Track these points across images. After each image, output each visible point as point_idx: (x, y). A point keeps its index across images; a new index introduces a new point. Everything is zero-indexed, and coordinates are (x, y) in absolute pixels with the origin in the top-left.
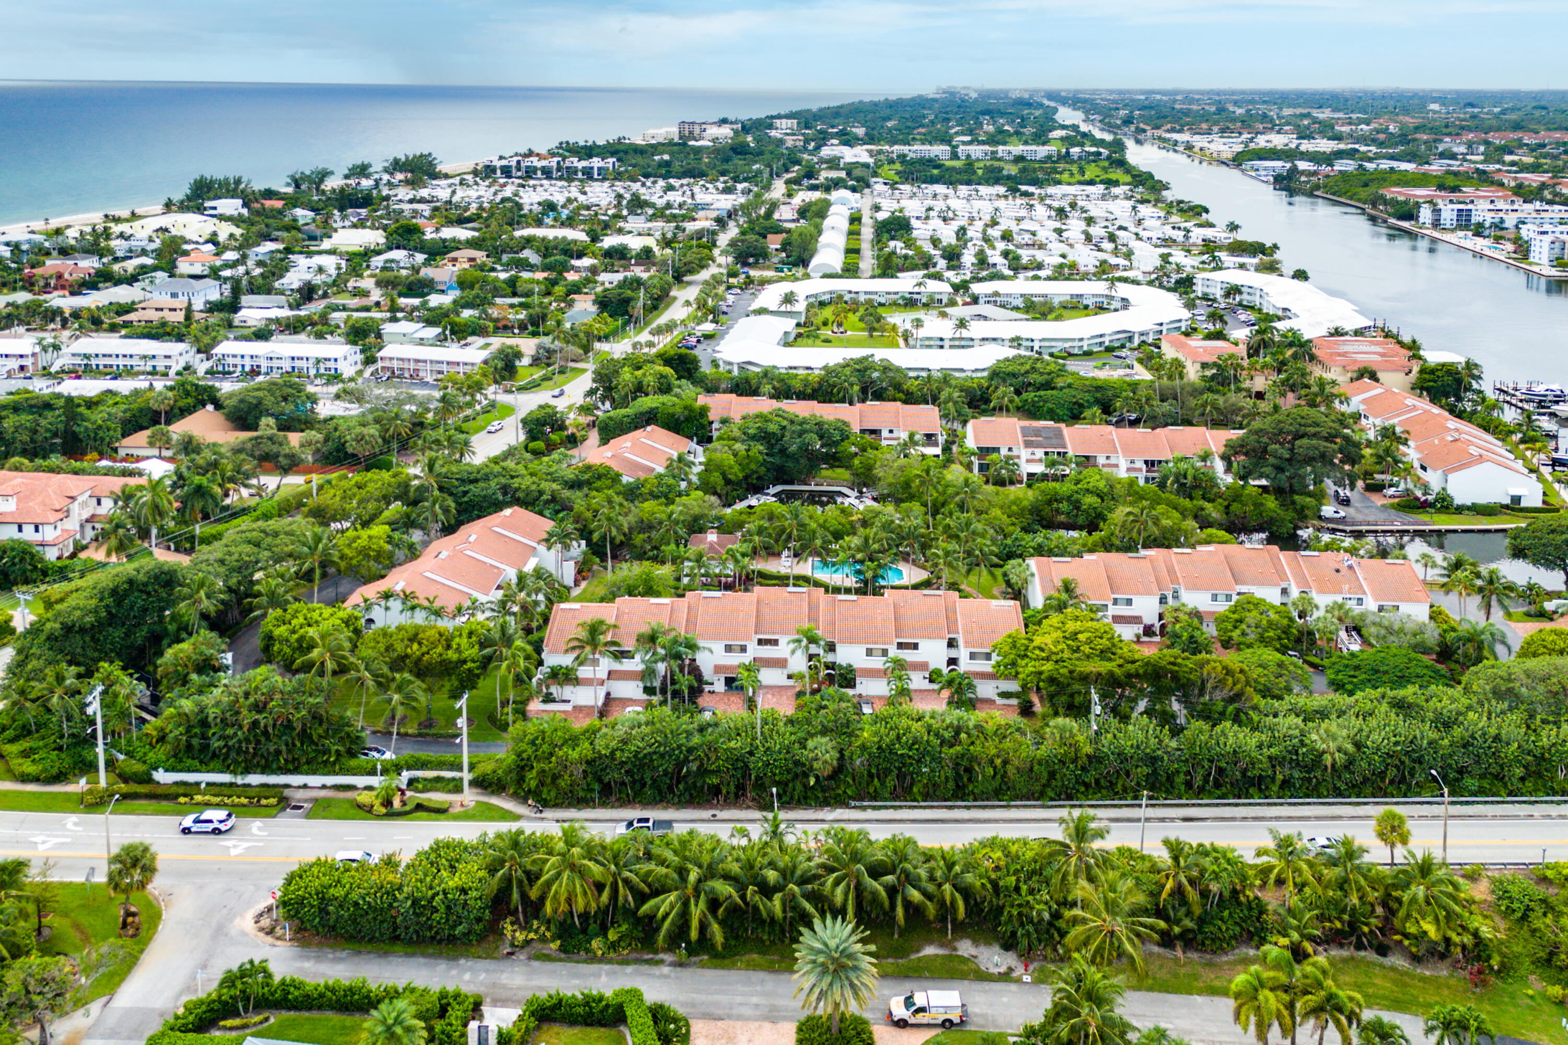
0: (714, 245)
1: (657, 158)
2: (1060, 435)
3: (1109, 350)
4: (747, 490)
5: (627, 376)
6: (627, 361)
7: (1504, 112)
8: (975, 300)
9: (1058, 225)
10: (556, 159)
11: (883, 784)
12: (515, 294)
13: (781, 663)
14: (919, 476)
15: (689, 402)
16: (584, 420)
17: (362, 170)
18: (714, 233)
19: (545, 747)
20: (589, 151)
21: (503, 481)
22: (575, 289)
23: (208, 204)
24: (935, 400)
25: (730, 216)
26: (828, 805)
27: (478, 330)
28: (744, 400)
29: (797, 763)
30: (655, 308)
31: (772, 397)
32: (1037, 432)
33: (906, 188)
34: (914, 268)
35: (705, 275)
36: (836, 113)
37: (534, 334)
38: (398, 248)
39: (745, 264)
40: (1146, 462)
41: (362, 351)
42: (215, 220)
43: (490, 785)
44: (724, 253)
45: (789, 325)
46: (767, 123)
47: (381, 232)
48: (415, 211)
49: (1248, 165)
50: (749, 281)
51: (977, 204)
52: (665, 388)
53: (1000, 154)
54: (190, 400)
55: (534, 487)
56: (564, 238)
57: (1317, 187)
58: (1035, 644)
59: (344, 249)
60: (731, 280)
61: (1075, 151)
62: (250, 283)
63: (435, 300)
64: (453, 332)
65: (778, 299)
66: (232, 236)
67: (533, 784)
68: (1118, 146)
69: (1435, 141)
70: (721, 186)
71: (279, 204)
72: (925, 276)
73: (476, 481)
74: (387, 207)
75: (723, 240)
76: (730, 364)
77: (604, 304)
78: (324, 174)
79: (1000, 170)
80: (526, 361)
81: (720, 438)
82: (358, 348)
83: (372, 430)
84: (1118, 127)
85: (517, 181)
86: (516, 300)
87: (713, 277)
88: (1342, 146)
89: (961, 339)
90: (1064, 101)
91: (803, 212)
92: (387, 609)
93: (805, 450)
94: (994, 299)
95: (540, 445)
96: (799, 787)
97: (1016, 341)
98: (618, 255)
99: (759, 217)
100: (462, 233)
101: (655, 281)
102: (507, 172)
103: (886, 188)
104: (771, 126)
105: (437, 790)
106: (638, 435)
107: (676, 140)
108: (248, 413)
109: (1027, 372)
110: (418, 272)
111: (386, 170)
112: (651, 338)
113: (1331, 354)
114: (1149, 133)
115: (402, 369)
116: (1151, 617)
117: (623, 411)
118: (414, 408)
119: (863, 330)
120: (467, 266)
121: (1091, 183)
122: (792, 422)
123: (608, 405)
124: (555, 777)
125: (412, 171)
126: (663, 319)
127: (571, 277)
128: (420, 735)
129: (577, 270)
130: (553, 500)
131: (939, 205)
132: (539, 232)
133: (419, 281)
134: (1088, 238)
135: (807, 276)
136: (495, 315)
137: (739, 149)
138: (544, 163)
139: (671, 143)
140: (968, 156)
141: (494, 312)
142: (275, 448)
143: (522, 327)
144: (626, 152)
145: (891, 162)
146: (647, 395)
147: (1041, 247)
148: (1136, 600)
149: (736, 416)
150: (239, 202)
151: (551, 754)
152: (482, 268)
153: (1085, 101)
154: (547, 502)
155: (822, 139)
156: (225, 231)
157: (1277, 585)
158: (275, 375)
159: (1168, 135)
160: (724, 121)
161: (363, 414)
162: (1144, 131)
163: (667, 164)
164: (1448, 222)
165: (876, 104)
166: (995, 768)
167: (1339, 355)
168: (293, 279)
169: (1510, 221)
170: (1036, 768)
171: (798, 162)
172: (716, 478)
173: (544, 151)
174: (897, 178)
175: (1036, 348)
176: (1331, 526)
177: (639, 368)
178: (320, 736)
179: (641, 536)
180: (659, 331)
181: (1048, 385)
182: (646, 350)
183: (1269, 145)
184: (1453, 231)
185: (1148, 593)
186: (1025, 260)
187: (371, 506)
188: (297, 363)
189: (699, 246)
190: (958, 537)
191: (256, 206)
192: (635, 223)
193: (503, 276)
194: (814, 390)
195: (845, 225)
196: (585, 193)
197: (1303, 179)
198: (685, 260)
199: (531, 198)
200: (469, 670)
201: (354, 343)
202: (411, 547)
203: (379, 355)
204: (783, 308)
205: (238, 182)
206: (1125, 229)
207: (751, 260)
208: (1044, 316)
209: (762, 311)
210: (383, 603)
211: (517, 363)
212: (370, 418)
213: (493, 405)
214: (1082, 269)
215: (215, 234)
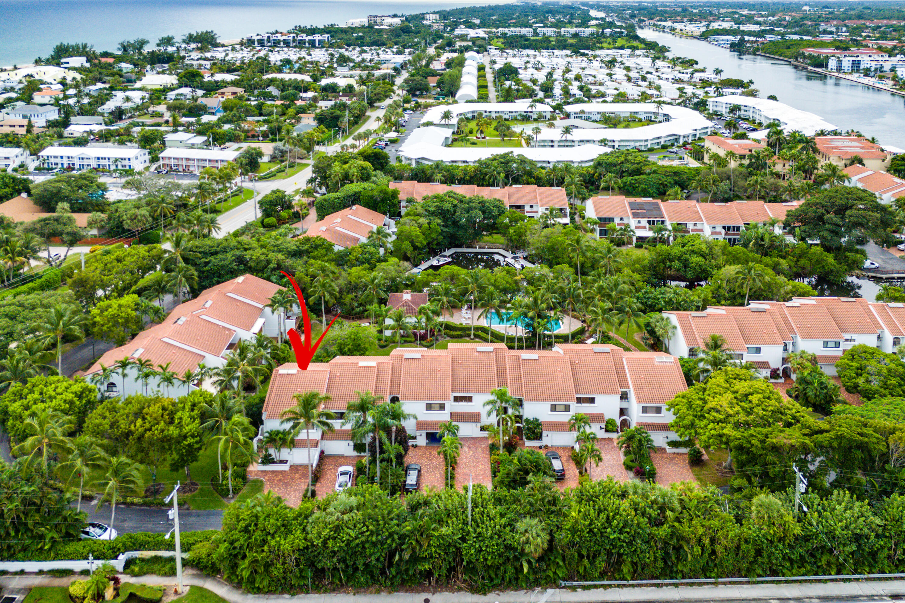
0: (393, 84)
1: (355, 35)
2: (658, 208)
3: (664, 147)
4: (429, 253)
5: (337, 168)
6: (337, 157)
7: (846, 10)
8: (568, 116)
9: (608, 71)
10: (292, 35)
11: (592, 563)
12: (261, 115)
13: (474, 417)
14: (571, 245)
15: (384, 187)
16: (306, 200)
17: (168, 41)
18: (393, 76)
19: (258, 533)
20: (313, 31)
21: (238, 253)
22: (302, 110)
23: (63, 60)
24: (560, 183)
25: (402, 67)
26: (538, 584)
27: (233, 138)
28: (424, 185)
29: (509, 547)
30: (356, 123)
31: (442, 183)
32: (641, 206)
33: (510, 51)
34: (524, 97)
35: (388, 102)
36: (462, 11)
37: (273, 141)
38: (186, 86)
39: (414, 95)
40: (724, 227)
41: (150, 153)
42: (67, 70)
43: (206, 567)
44: (401, 87)
45: (448, 133)
46: (422, 16)
47: (175, 77)
48: (200, 65)
49: (711, 38)
50: (418, 106)
51: (555, 60)
52: (365, 177)
53: (563, 33)
54: (7, 190)
55: (263, 258)
56: (296, 80)
57: (758, 50)
58: (710, 405)
59: (149, 87)
60: (406, 105)
61: (608, 31)
62: (81, 108)
63: (205, 119)
64: (215, 140)
65: (440, 115)
66: (74, 79)
67: (246, 574)
68: (631, 28)
69: (816, 25)
70: (395, 50)
71: (111, 60)
72: (533, 101)
73: (216, 253)
74: (183, 63)
75: (399, 81)
76: (410, 159)
77: (321, 119)
78: (143, 43)
79: (566, 41)
80: (266, 159)
81: (408, 214)
82: (146, 151)
83: (144, 211)
84: (628, 19)
85: (267, 48)
86: (261, 118)
87: (395, 102)
88: (763, 28)
89: (566, 141)
90: (592, 7)
91: (449, 64)
92: (124, 376)
93: (471, 222)
94: (581, 115)
95: (273, 220)
96: (510, 569)
97: (603, 142)
98: (332, 89)
99: (421, 66)
100: (229, 77)
101: (356, 105)
102: (261, 43)
103: (498, 51)
104: (423, 19)
105: (153, 573)
106: (346, 211)
107: (367, 25)
108: (51, 199)
109: (622, 163)
110: (196, 100)
111: (184, 41)
112: (354, 142)
113: (828, 148)
114: (647, 22)
115: (177, 165)
116: (776, 363)
117: (334, 195)
118: (179, 194)
119: (497, 136)
120: (231, 97)
121: (622, 48)
122: (461, 201)
123: (324, 190)
124: (268, 566)
125: (200, 42)
126: (362, 130)
127: (299, 103)
128: (145, 504)
129: (303, 99)
130: (279, 267)
131: (532, 60)
132: (279, 76)
133: (196, 106)
134: (629, 79)
135: (456, 102)
136: (246, 128)
137: (404, 30)
138: (285, 37)
139: (363, 27)
140: (544, 34)
141: (245, 126)
142: (60, 228)
143: (265, 136)
144: (336, 32)
145: (498, 37)
146: (352, 182)
147: (601, 84)
148: (764, 348)
149: (419, 198)
150: (85, 59)
151: (264, 542)
152: (241, 98)
153: (605, 7)
154: (274, 269)
155: (455, 25)
156: (70, 75)
157: (874, 333)
158: (84, 171)
159: (659, 23)
160: (395, 16)
161: (140, 199)
162: (644, 21)
163: (361, 38)
164: (846, 68)
165: (484, 8)
166: (703, 547)
167: (833, 148)
168: (110, 106)
169: (887, 67)
170: (744, 546)
171: (442, 37)
172: (406, 246)
173: (285, 31)
174: (503, 46)
175: (616, 146)
176: (870, 274)
177: (346, 163)
178: (36, 524)
179: (350, 296)
180: (359, 137)
181: (638, 172)
182: (351, 150)
183: (720, 28)
184: (851, 73)
185: (774, 343)
186: (594, 92)
187: (128, 277)
188: (102, 162)
189: (384, 83)
190: (609, 296)
191: (96, 61)
192: (341, 71)
193: (253, 103)
194: (471, 177)
195: (475, 72)
196: (310, 55)
197: (748, 45)
198: (375, 92)
199: (275, 58)
200: (189, 445)
201: (144, 147)
202: (157, 312)
203: (161, 155)
204: (443, 122)
205: (85, 46)
206: (651, 73)
207: (418, 93)
208: (615, 126)
209: (428, 124)
210: (120, 370)
211: (259, 160)
212: (144, 201)
213: (240, 190)
214: (630, 97)
215: (64, 78)
